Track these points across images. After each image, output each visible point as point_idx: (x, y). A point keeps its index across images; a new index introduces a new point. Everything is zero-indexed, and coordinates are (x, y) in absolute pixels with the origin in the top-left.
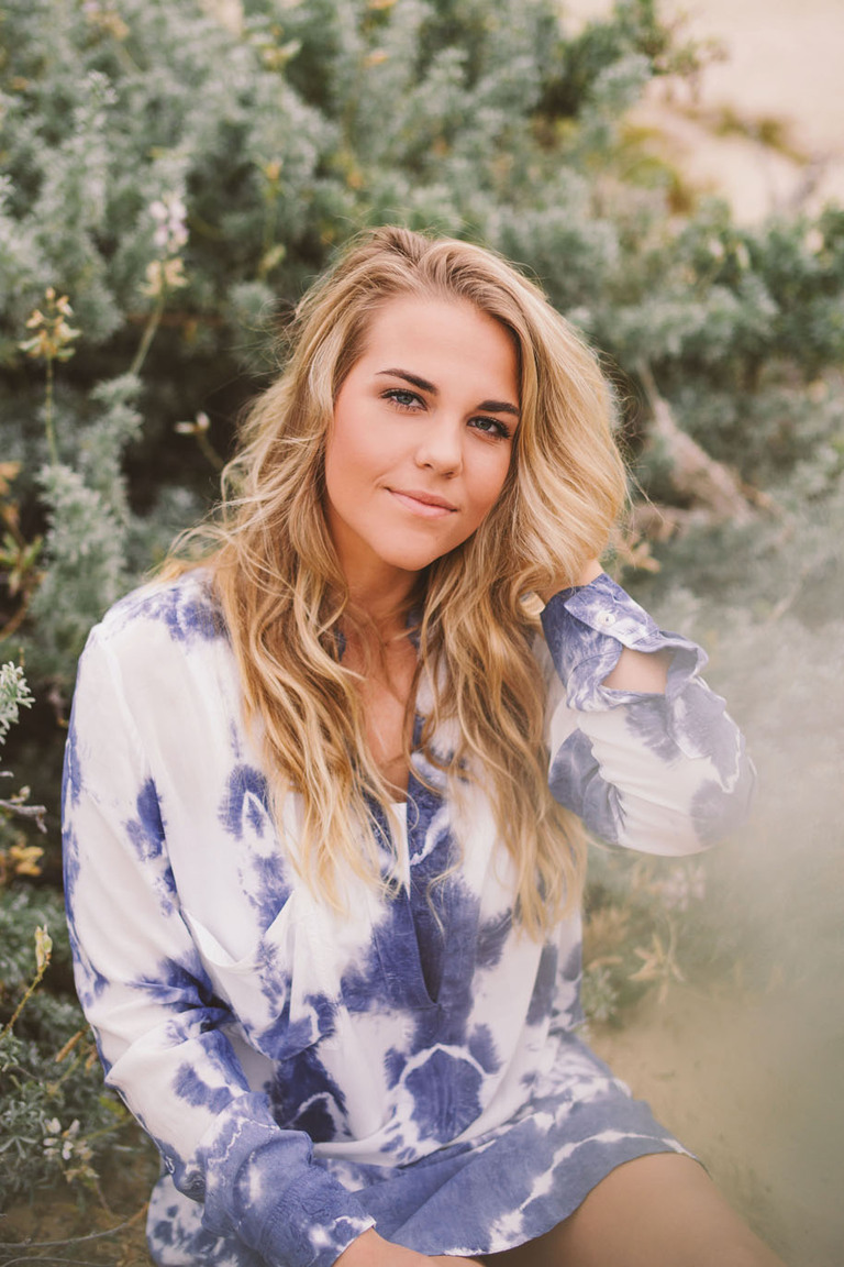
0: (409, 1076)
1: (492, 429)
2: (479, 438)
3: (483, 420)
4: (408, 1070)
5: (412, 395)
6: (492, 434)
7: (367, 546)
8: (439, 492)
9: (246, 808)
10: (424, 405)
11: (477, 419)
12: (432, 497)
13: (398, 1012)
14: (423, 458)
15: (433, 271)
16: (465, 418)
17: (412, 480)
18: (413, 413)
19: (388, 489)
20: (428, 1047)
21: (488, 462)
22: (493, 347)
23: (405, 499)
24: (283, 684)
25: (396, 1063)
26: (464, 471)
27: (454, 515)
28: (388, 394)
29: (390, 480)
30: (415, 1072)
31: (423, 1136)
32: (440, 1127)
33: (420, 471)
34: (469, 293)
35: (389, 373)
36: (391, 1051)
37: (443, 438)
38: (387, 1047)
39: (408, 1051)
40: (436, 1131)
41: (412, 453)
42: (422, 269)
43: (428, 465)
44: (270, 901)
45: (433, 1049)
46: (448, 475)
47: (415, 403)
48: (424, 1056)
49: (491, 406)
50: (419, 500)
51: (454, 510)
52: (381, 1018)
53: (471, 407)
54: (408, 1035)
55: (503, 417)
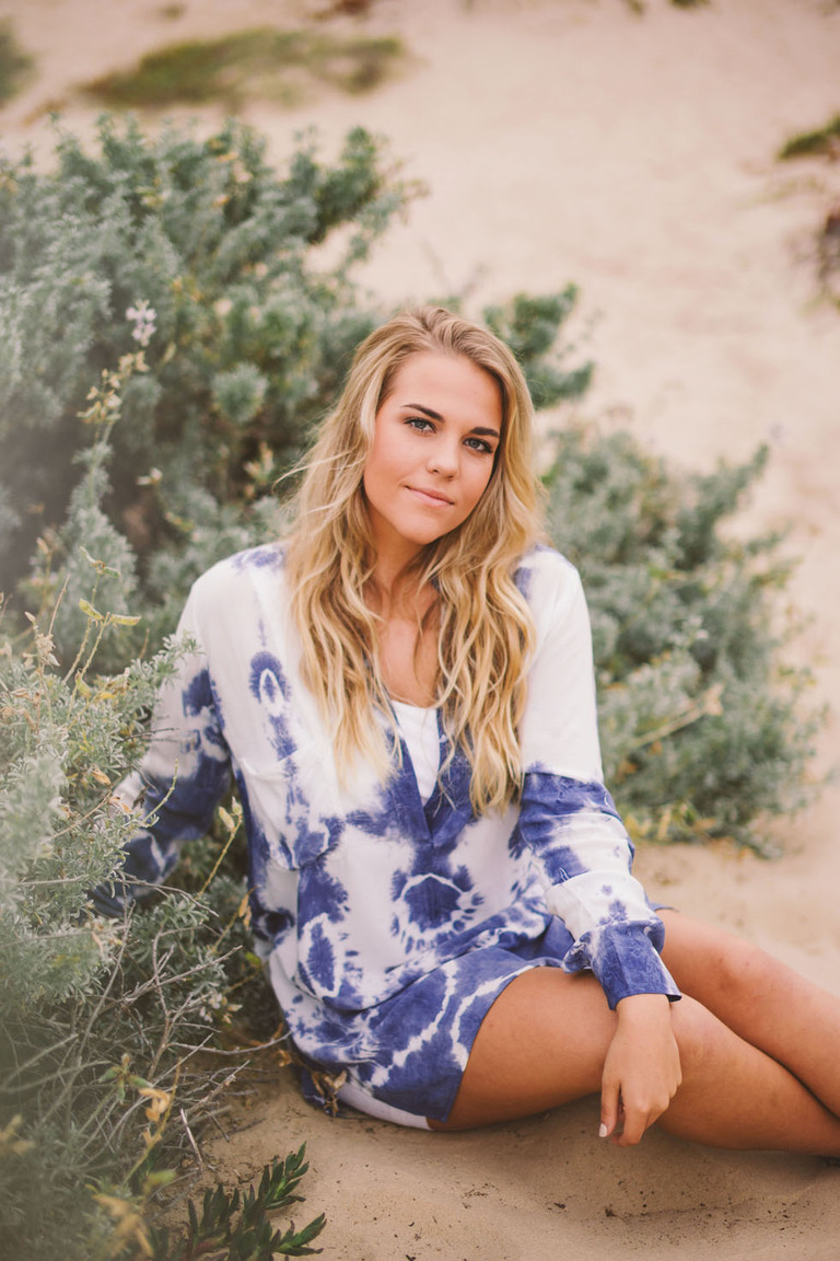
0: (408, 891)
1: (481, 447)
2: (472, 454)
3: (474, 440)
4: (407, 887)
5: (425, 422)
6: (480, 451)
7: (393, 528)
8: (442, 489)
9: (262, 682)
10: (434, 429)
11: (470, 440)
12: (438, 493)
13: (405, 841)
14: (432, 465)
15: (442, 337)
16: (463, 437)
17: (423, 480)
18: (426, 435)
19: (408, 487)
20: (423, 874)
21: (478, 469)
22: (485, 391)
23: (419, 494)
24: (325, 630)
25: (400, 881)
26: (460, 476)
27: (452, 506)
28: (409, 421)
29: (411, 481)
30: (413, 888)
31: (423, 929)
32: (431, 919)
33: (429, 475)
34: (468, 352)
35: (411, 406)
36: (397, 872)
37: (446, 451)
38: (395, 869)
39: (409, 872)
40: (429, 922)
41: (425, 462)
42: (434, 336)
43: (436, 471)
44: (282, 745)
45: (427, 876)
46: (450, 478)
47: (427, 428)
48: (420, 879)
49: (480, 431)
50: (428, 495)
51: (452, 503)
52: (393, 844)
53: (466, 432)
54: (410, 861)
55: (488, 438)
